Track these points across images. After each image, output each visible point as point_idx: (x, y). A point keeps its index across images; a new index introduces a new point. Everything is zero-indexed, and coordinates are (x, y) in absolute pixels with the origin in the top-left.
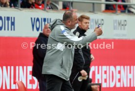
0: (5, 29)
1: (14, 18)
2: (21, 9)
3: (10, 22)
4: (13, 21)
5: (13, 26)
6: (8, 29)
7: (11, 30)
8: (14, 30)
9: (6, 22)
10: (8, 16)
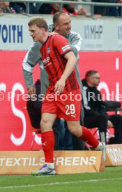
0: (10, 41)
1: (21, 27)
2: (30, 15)
3: (16, 32)
4: (20, 30)
5: (20, 38)
6: (14, 42)
7: (18, 42)
8: (22, 42)
9: (12, 31)
10: (14, 24)
